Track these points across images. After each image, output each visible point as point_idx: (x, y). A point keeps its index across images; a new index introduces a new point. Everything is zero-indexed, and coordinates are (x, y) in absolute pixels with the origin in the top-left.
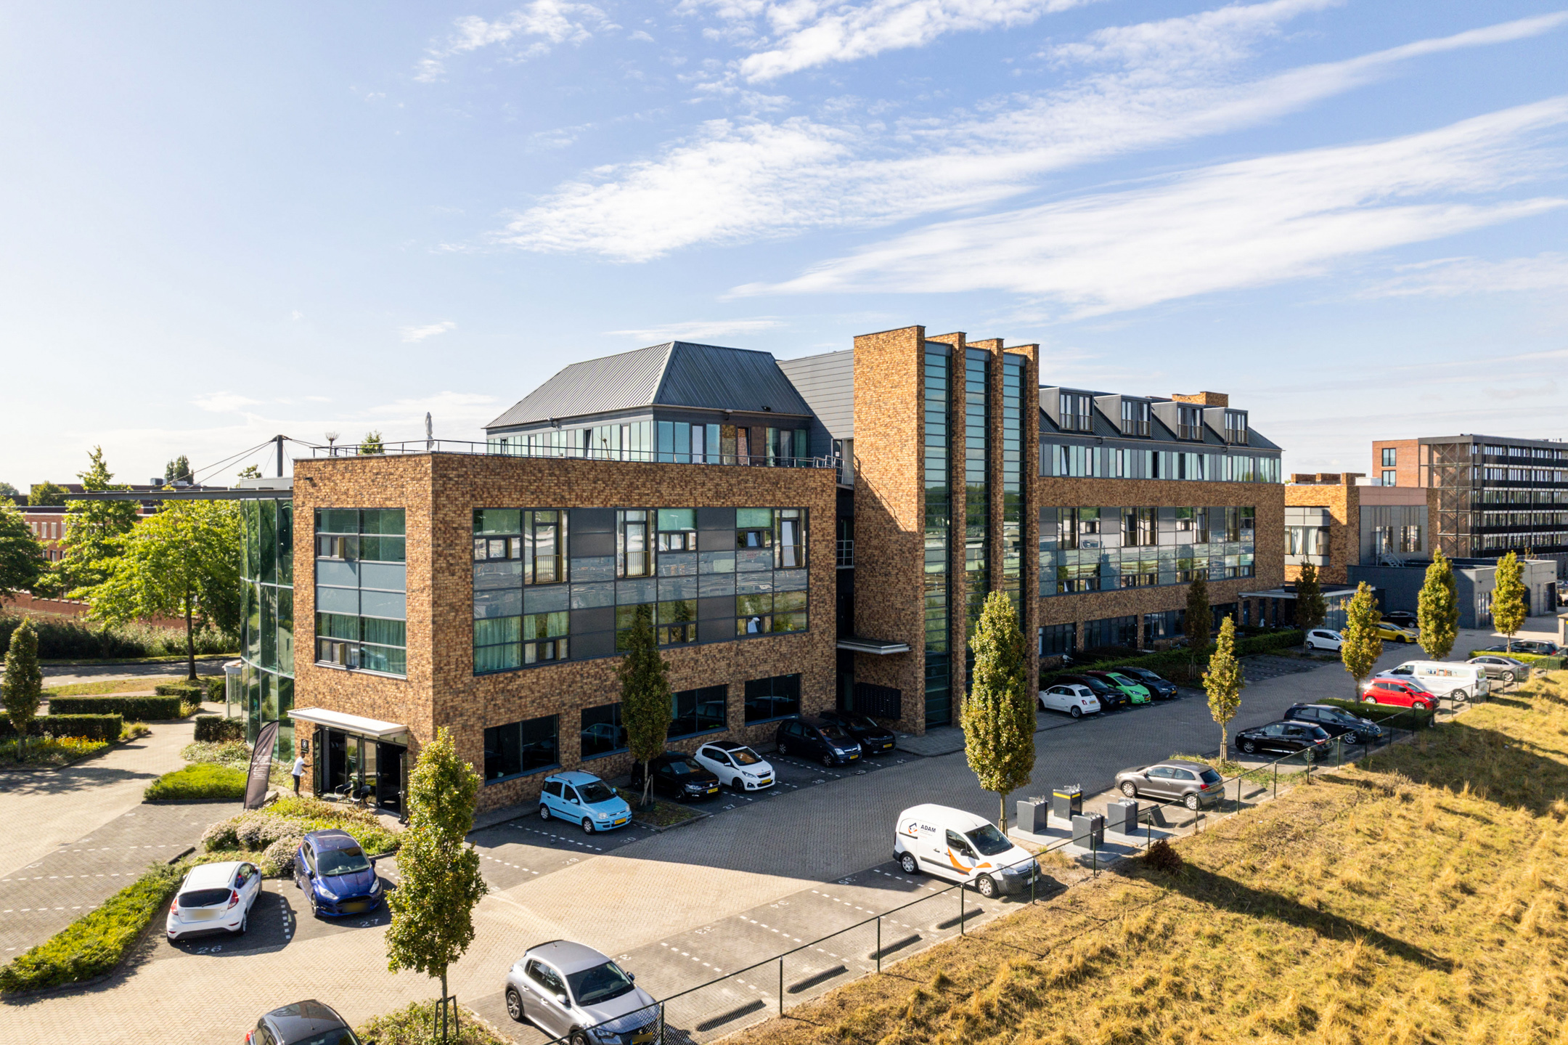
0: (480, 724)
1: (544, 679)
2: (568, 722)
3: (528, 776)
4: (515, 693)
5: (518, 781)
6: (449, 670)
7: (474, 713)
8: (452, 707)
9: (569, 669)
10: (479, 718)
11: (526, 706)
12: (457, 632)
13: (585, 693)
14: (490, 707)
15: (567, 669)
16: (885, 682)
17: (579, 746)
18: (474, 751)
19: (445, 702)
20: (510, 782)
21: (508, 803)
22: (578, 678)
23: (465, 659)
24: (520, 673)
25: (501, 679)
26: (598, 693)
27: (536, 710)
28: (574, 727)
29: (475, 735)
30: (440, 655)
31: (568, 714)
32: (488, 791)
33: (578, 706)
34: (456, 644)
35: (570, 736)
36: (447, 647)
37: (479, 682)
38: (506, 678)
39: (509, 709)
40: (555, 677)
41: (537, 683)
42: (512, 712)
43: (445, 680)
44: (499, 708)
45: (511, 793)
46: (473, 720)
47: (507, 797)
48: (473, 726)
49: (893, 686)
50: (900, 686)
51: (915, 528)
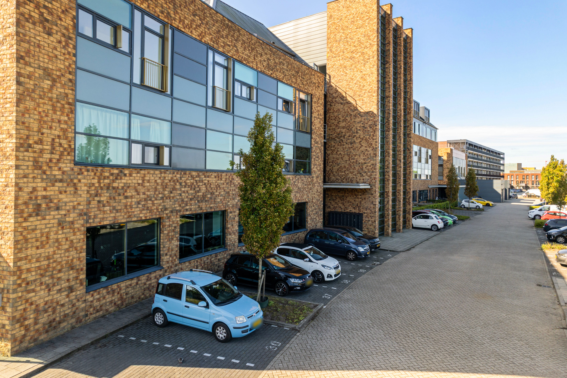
0: (82, 222)
1: (149, 181)
2: (169, 226)
3: (132, 279)
4: (121, 191)
5: (123, 285)
6: (42, 151)
7: (74, 208)
8: (45, 197)
9: (170, 176)
10: (80, 215)
11: (131, 207)
12: (54, 107)
13: (183, 201)
14: (94, 204)
15: (169, 176)
16: (350, 209)
17: (177, 249)
18: (73, 253)
19: (34, 189)
20: (115, 287)
21: (112, 309)
22: (178, 187)
23: (64, 142)
24: (127, 172)
25: (107, 174)
26: (193, 202)
27: (141, 211)
28: (173, 231)
29: (74, 234)
30: (28, 128)
31: (169, 218)
32: (89, 298)
33: (177, 211)
34: (53, 121)
35: (170, 240)
36: (40, 121)
37: (81, 173)
38: (112, 174)
39: (114, 208)
40: (159, 181)
41: (142, 185)
42: (117, 211)
43: (36, 161)
44: (104, 206)
45: (116, 297)
46: (73, 216)
47: (111, 302)
48: (72, 223)
49: (357, 211)
50: (362, 211)
51: (375, 112)
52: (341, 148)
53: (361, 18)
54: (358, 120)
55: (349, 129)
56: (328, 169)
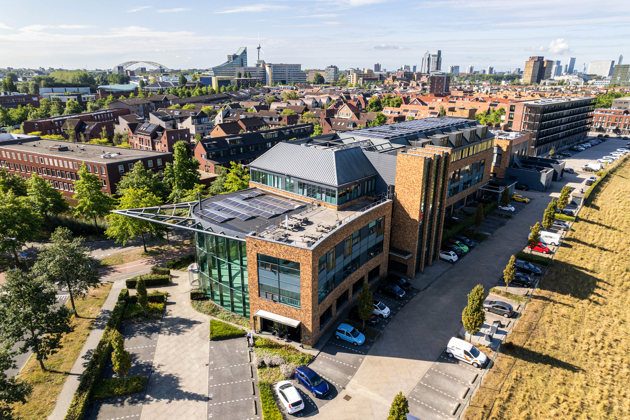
1: (330, 296)
4: (325, 304)
22: (336, 292)
25: (323, 302)
28: (335, 305)
31: (334, 302)
49: (405, 263)
50: (408, 264)
51: (418, 220)
52: (399, 232)
53: (415, 170)
54: (409, 221)
55: (404, 224)
56: (392, 239)
